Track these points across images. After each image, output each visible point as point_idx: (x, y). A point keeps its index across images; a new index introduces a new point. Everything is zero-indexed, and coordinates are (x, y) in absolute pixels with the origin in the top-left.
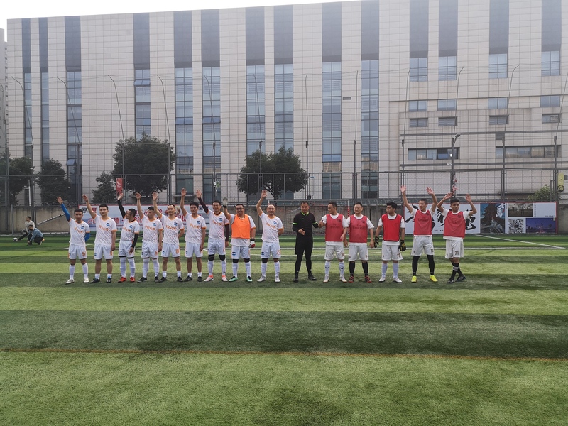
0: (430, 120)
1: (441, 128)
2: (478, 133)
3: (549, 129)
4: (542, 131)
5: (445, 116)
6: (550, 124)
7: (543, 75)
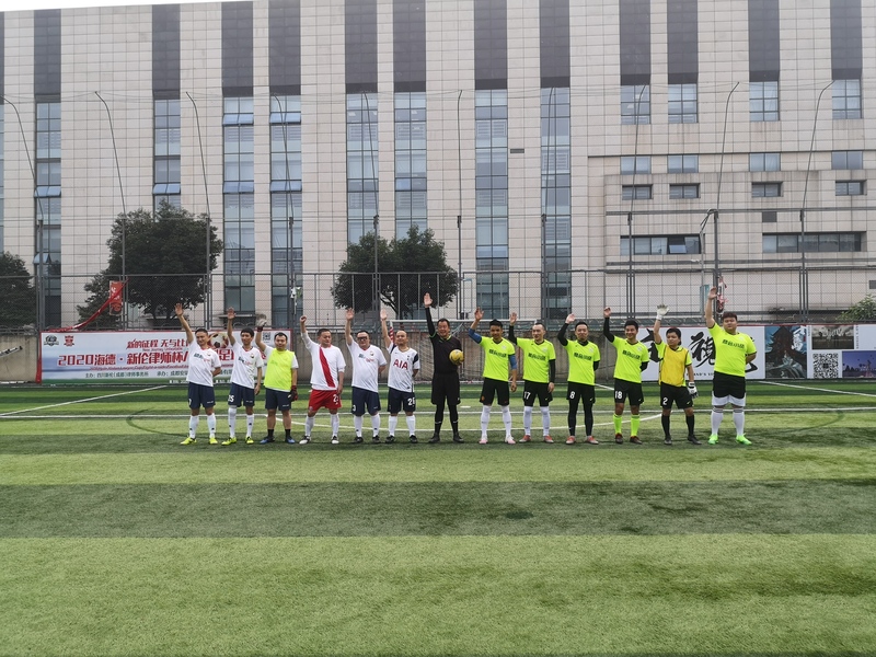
0: (656, 189)
1: (674, 201)
2: (734, 211)
3: (848, 204)
4: (836, 209)
5: (680, 181)
6: (848, 197)
7: (835, 118)
